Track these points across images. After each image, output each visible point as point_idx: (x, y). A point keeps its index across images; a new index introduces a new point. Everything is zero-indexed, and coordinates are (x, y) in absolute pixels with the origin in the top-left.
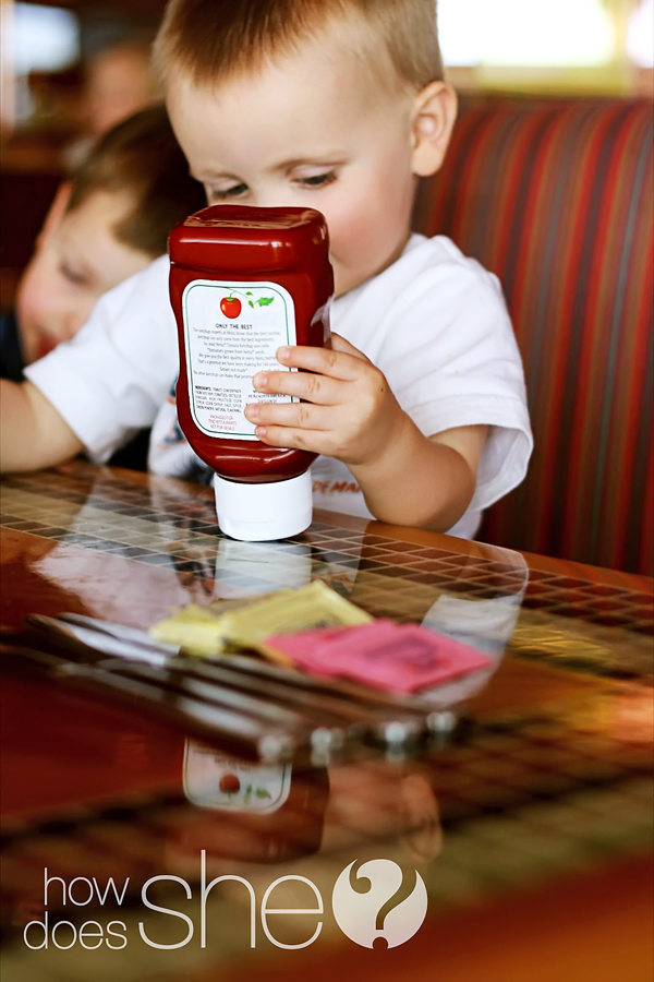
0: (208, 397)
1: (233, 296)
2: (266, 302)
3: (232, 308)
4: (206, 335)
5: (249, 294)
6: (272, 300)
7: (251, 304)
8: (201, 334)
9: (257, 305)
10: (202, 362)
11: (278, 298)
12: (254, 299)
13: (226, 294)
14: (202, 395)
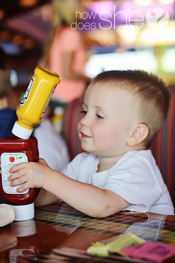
0: (7, 183)
1: (13, 157)
2: (21, 158)
3: (12, 160)
4: (6, 167)
5: (16, 156)
6: (22, 157)
7: (17, 158)
8: (5, 167)
9: (18, 159)
10: (5, 174)
11: (23, 157)
12: (18, 157)
13: (11, 156)
14: (5, 183)
